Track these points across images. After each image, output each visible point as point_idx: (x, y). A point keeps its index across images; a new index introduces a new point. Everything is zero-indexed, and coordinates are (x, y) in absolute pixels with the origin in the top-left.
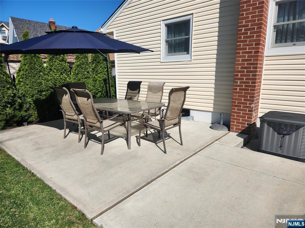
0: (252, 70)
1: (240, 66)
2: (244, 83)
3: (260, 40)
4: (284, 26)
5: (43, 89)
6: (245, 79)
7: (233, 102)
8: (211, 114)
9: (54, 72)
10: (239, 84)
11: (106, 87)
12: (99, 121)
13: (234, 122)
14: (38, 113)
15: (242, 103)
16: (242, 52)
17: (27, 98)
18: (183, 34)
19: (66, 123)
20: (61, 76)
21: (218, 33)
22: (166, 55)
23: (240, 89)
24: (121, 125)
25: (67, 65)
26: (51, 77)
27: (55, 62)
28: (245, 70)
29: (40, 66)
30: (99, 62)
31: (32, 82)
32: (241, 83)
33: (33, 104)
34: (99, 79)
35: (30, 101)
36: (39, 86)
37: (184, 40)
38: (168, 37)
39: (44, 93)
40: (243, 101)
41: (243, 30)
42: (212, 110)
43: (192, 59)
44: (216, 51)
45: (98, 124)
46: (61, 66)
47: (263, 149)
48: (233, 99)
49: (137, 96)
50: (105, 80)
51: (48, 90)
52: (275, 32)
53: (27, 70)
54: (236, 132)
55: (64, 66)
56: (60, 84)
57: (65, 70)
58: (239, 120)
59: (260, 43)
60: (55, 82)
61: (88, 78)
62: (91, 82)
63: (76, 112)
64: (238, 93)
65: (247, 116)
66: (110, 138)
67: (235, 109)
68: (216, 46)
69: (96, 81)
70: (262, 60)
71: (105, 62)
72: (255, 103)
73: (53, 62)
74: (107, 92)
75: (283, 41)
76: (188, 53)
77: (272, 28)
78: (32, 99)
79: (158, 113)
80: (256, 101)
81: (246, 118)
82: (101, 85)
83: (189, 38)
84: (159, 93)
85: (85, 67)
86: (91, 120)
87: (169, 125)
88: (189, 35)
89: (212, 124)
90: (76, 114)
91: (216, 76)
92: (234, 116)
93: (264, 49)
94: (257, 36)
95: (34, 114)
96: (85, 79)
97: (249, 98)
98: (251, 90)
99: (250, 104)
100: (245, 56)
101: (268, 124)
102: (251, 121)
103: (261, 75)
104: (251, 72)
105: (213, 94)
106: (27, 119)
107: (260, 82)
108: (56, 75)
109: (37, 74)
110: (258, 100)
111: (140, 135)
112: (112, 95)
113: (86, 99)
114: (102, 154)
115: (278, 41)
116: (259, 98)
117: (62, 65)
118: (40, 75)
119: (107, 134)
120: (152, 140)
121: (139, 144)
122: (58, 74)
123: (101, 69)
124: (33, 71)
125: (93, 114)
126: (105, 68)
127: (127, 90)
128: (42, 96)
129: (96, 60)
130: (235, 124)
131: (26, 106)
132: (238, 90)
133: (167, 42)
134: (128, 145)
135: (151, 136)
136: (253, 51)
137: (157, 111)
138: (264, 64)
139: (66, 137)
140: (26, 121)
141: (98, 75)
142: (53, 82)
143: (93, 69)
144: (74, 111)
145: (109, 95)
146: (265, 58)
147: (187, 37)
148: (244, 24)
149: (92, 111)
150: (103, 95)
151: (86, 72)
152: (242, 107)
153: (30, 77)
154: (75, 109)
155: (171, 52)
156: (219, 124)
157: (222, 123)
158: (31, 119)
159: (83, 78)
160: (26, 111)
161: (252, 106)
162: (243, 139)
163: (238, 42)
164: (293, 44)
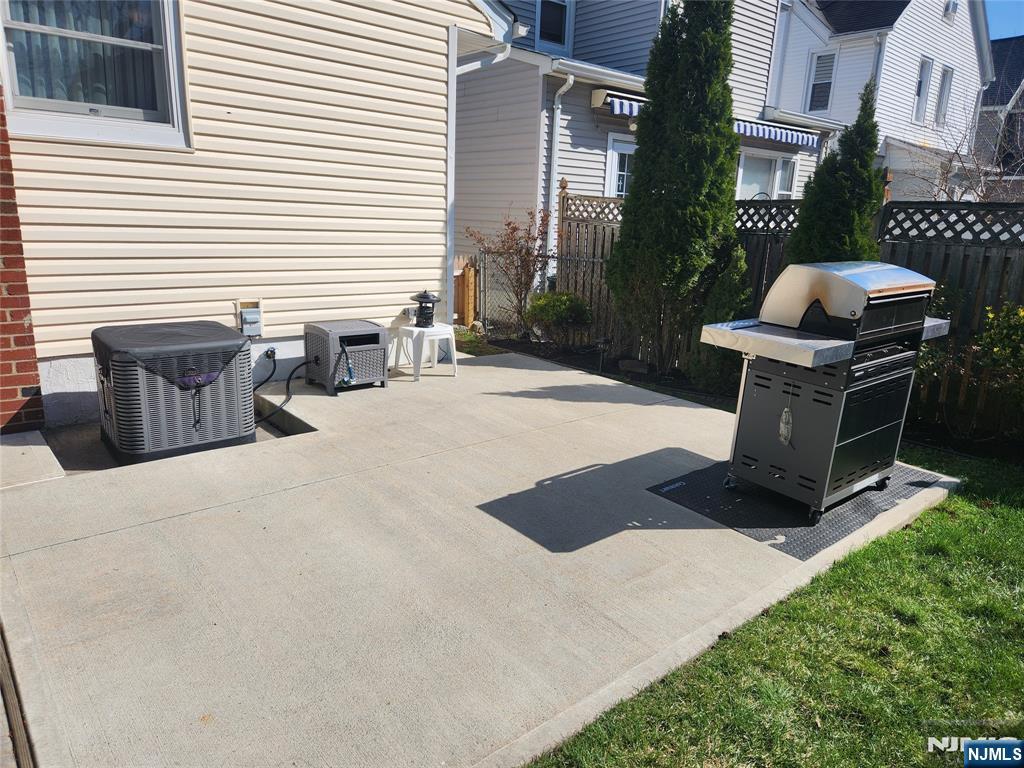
47: (146, 451)
52: (13, 54)
65: (13, 362)
81: (15, 372)
97: (6, 295)
98: (10, 263)
101: (147, 369)
138: (15, 164)
164: (91, 110)
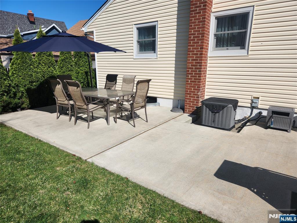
0: (198, 67)
1: (190, 64)
2: (193, 76)
3: (203, 45)
4: (222, 34)
5: (33, 80)
6: (194, 74)
7: (186, 91)
8: (172, 100)
9: (42, 65)
10: (190, 77)
11: (87, 78)
12: (85, 104)
13: (187, 106)
14: (29, 101)
15: (192, 92)
16: (192, 54)
17: (20, 88)
18: (151, 36)
19: (59, 107)
20: (49, 69)
21: (176, 38)
22: (138, 53)
23: (191, 81)
24: (102, 108)
25: (53, 59)
26: (40, 70)
27: (43, 57)
28: (194, 67)
29: (30, 61)
30: (81, 57)
31: (24, 74)
32: (191, 76)
33: (26, 93)
34: (81, 72)
35: (23, 91)
36: (30, 77)
37: (151, 41)
38: (139, 39)
39: (34, 84)
40: (192, 90)
41: (192, 37)
42: (172, 97)
43: (158, 57)
44: (175, 51)
45: (85, 107)
46: (48, 61)
47: (203, 124)
48: (186, 89)
49: (114, 86)
50: (86, 73)
51: (38, 81)
52: (216, 39)
53: (19, 64)
54: (188, 113)
55: (51, 60)
56: (47, 76)
57: (52, 64)
58: (191, 104)
59: (203, 47)
60: (44, 74)
61: (72, 71)
62: (75, 75)
63: (67, 98)
64: (189, 84)
65: (195, 101)
66: (93, 118)
67: (187, 96)
68: (175, 48)
69: (78, 73)
70: (206, 60)
71: (86, 57)
72: (201, 92)
73: (41, 57)
74: (88, 83)
75: (221, 46)
76: (155, 53)
77: (213, 36)
78: (24, 89)
79: (130, 99)
80: (202, 90)
81: (195, 103)
82: (82, 77)
83: (155, 40)
84: (131, 84)
85: (69, 61)
86: (80, 103)
87: (137, 107)
88: (155, 38)
89: (173, 108)
90: (67, 99)
91: (175, 71)
92: (187, 101)
93: (208, 51)
94: (201, 43)
95: (26, 101)
96: (69, 71)
97: (196, 88)
98: (198, 82)
99: (197, 92)
100: (193, 57)
101: (206, 106)
102: (198, 105)
103: (206, 71)
104: (198, 68)
105: (173, 85)
106: (20, 106)
107: (205, 76)
108: (44, 68)
109: (28, 67)
110: (204, 90)
111: (116, 116)
112: (93, 85)
113: (76, 88)
114: (88, 128)
115: (218, 45)
116: (205, 88)
117: (50, 60)
118: (31, 68)
119: (91, 116)
120: (126, 119)
121: (116, 122)
122: (46, 67)
123: (83, 63)
124: (24, 65)
125: (81, 99)
126: (87, 62)
127: (106, 82)
128: (33, 86)
129: (77, 55)
130: (188, 107)
131: (19, 95)
132: (189, 82)
133: (138, 42)
134: (107, 123)
135: (125, 117)
136: (199, 53)
137: (130, 98)
138: (208, 62)
139: (58, 118)
140: (19, 107)
141: (80, 68)
142: (42, 74)
143: (75, 63)
144: (65, 97)
145: (90, 86)
146: (209, 59)
147: (154, 39)
148: (192, 32)
149: (80, 97)
150: (85, 86)
151: (69, 66)
152: (192, 94)
153: (22, 69)
154: (66, 95)
155: (142, 51)
156: (178, 108)
157: (179, 107)
158: (24, 106)
159: (67, 71)
160: (19, 99)
161: (199, 93)
162: (192, 118)
163: (189, 46)
164: (227, 49)
